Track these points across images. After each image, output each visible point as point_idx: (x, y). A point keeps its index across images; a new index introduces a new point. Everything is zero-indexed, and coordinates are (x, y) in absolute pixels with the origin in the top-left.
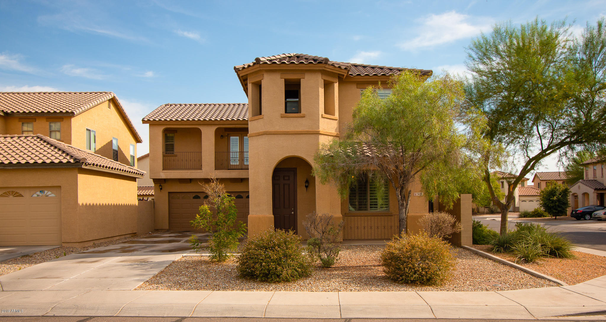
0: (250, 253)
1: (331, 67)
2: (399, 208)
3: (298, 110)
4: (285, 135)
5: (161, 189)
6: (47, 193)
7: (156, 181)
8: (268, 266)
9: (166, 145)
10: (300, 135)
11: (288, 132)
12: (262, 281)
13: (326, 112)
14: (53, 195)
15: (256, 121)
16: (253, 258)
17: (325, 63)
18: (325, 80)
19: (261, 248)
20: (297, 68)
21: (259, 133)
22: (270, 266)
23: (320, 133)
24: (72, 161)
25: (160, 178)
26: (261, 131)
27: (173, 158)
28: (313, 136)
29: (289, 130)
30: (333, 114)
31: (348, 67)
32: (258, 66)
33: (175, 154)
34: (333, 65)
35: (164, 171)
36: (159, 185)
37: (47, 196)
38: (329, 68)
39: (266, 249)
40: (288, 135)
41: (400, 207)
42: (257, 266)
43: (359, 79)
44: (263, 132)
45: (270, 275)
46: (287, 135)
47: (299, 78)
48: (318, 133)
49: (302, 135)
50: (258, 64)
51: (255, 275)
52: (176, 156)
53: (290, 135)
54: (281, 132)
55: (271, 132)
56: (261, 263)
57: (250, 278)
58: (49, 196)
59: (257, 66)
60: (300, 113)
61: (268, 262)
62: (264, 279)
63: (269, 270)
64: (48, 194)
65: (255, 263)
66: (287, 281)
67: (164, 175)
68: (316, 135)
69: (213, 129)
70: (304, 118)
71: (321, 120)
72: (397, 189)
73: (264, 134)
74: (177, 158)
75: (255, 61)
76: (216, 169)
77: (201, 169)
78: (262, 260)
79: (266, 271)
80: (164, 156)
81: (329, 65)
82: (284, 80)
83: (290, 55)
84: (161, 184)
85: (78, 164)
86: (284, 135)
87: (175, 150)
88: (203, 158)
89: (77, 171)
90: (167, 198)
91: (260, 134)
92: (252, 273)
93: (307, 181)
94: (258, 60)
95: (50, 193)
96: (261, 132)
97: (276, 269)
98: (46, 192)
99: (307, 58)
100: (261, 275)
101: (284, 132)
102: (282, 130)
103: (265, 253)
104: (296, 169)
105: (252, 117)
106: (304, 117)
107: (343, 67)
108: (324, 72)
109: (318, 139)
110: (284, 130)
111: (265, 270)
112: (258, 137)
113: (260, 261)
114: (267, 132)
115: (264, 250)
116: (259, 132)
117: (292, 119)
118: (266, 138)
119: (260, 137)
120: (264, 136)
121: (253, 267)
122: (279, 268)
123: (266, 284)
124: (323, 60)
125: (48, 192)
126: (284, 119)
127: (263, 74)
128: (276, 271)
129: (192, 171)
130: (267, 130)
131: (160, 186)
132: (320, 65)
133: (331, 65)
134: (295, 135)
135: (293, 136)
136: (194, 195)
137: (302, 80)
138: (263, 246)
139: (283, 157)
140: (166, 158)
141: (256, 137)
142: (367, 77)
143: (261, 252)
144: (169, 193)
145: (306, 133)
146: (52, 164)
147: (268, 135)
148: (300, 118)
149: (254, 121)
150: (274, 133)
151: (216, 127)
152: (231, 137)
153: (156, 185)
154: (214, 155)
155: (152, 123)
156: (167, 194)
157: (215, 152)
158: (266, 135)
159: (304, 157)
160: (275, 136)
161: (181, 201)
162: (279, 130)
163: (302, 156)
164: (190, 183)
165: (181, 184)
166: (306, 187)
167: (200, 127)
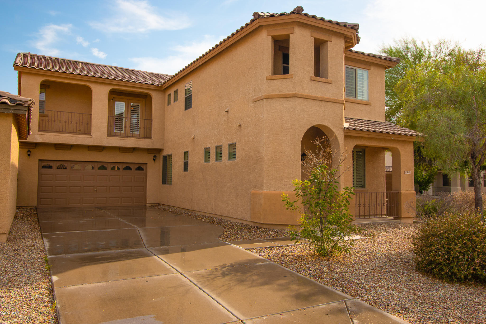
4: (314, 101)
5: (29, 155)
7: (23, 145)
10: (327, 103)
11: (317, 97)
15: (280, 81)
17: (355, 30)
21: (285, 95)
24: (7, 101)
28: (338, 105)
29: (317, 96)
32: (297, 16)
33: (46, 113)
34: (357, 34)
35: (40, 133)
36: (28, 150)
44: (293, 94)
46: (316, 101)
47: (327, 40)
48: (342, 103)
49: (329, 103)
50: (297, 13)
53: (319, 102)
54: (311, 96)
55: (302, 95)
60: (327, 78)
67: (39, 138)
70: (330, 84)
73: (294, 97)
74: (48, 118)
76: (108, 135)
77: (90, 134)
82: (313, 38)
84: (30, 149)
88: (93, 121)
89: (10, 119)
90: (37, 167)
91: (287, 96)
93: (304, 155)
96: (288, 94)
101: (313, 97)
105: (272, 74)
106: (331, 83)
109: (342, 109)
110: (313, 95)
112: (282, 100)
117: (320, 83)
118: (296, 102)
119: (286, 99)
120: (292, 99)
126: (313, 82)
127: (294, 28)
129: (78, 136)
130: (297, 92)
131: (29, 151)
132: (351, 30)
134: (323, 102)
135: (321, 103)
136: (72, 165)
137: (329, 43)
141: (278, 99)
144: (40, 160)
145: (333, 101)
148: (327, 84)
149: (274, 81)
150: (305, 97)
151: (111, 88)
152: (116, 102)
153: (21, 149)
154: (107, 119)
155: (28, 71)
156: (38, 161)
157: (108, 116)
158: (296, 98)
159: (331, 128)
160: (305, 100)
161: (54, 171)
162: (309, 95)
163: (329, 126)
164: (70, 149)
165: (57, 150)
166: (303, 160)
167: (91, 85)
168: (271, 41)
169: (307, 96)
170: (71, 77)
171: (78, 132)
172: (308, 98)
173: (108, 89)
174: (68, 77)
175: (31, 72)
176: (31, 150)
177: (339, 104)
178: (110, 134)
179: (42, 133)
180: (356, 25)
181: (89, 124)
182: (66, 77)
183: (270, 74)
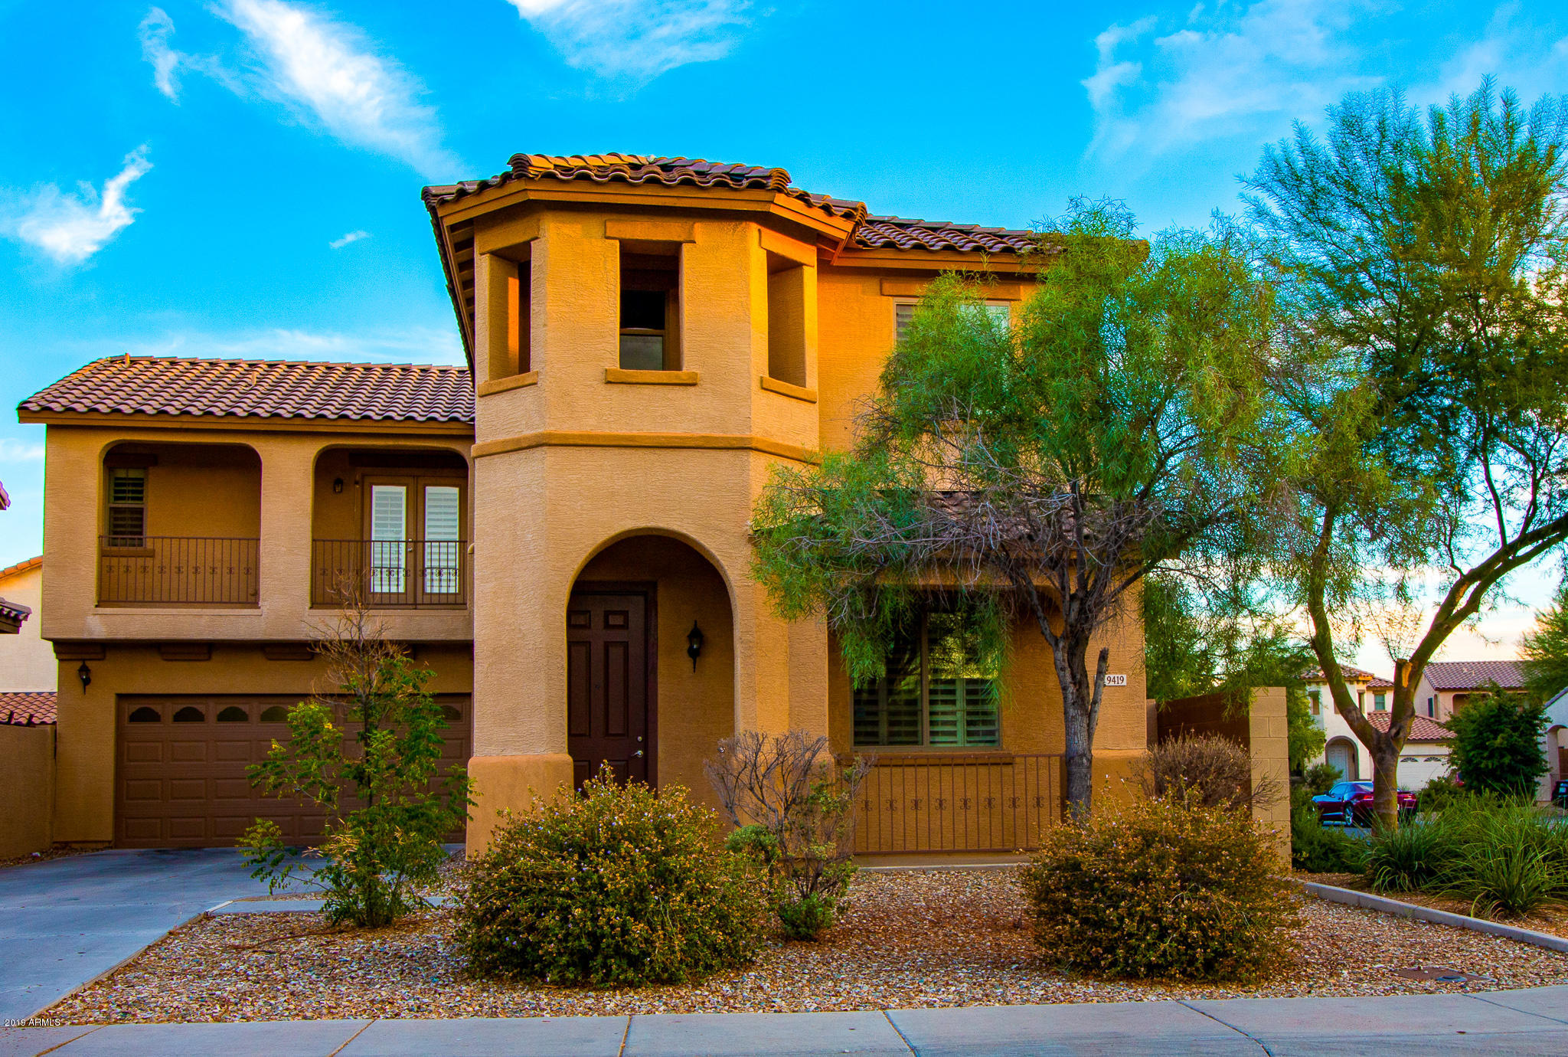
0: (517, 873)
1: (799, 205)
2: (1066, 713)
3: (671, 359)
4: (623, 450)
5: (85, 682)
7: (65, 648)
8: (595, 919)
9: (114, 511)
10: (677, 452)
11: (632, 438)
12: (563, 983)
13: (771, 374)
15: (507, 396)
16: (529, 891)
17: (773, 190)
18: (771, 255)
19: (561, 848)
20: (669, 202)
21: (518, 440)
22: (602, 921)
23: (753, 444)
25: (86, 636)
26: (527, 433)
27: (140, 561)
28: (727, 456)
30: (801, 381)
31: (855, 209)
32: (522, 184)
33: (149, 544)
34: (803, 198)
35: (101, 610)
36: (79, 665)
38: (789, 209)
39: (583, 856)
40: (633, 451)
41: (1072, 712)
42: (550, 920)
44: (536, 436)
45: (599, 959)
46: (629, 451)
47: (676, 239)
48: (745, 447)
50: (519, 178)
51: (540, 959)
52: (152, 555)
53: (640, 452)
54: (604, 437)
55: (565, 436)
56: (565, 910)
57: (514, 976)
59: (515, 186)
60: (679, 368)
61: (593, 903)
62: (572, 976)
63: (595, 938)
65: (540, 912)
66: (666, 979)
67: (100, 625)
68: (738, 452)
69: (308, 452)
70: (692, 389)
71: (758, 399)
72: (1057, 644)
73: (539, 446)
74: (157, 558)
75: (510, 168)
76: (316, 604)
77: (254, 603)
78: (568, 895)
79: (584, 941)
80: (103, 554)
81: (790, 196)
82: (617, 243)
83: (635, 161)
84: (87, 662)
86: (616, 451)
87: (149, 531)
88: (265, 561)
90: (112, 717)
91: (524, 445)
92: (523, 950)
93: (695, 634)
94: (520, 163)
96: (525, 438)
97: (625, 931)
99: (701, 170)
100: (564, 960)
101: (615, 436)
102: (607, 432)
103: (579, 868)
104: (653, 583)
105: (492, 378)
106: (694, 385)
107: (840, 211)
109: (744, 468)
110: (615, 432)
111: (578, 938)
112: (515, 456)
113: (559, 900)
114: (550, 435)
115: (576, 857)
116: (517, 436)
117: (643, 390)
118: (547, 457)
119: (523, 454)
120: (538, 453)
121: (531, 928)
122: (638, 929)
123: (582, 994)
124: (769, 177)
126: (614, 388)
127: (539, 219)
128: (625, 942)
129: (217, 611)
130: (551, 429)
131: (84, 668)
132: (756, 194)
133: (797, 197)
134: (655, 450)
135: (650, 455)
136: (218, 708)
137: (685, 247)
138: (570, 846)
139: (612, 533)
140: (114, 561)
142: (920, 254)
143: (562, 867)
144: (120, 696)
145: (698, 443)
147: (553, 449)
148: (676, 387)
149: (497, 397)
150: (582, 443)
151: (319, 445)
152: (374, 488)
153: (63, 663)
154: (309, 550)
155: (60, 422)
156: (113, 698)
157: (314, 540)
158: (545, 448)
159: (694, 536)
160: (584, 453)
161: (167, 728)
162: (598, 431)
163: (685, 532)
164: (209, 659)
165: (170, 664)
166: (694, 654)
167: (256, 444)
168: (492, 269)
169: (590, 437)
170: (186, 426)
172: (592, 443)
173: (312, 450)
174: (178, 426)
175: (68, 422)
176: (89, 664)
177: (731, 453)
178: (319, 598)
179: (109, 611)
181: (253, 570)
182: (170, 425)
183: (488, 378)
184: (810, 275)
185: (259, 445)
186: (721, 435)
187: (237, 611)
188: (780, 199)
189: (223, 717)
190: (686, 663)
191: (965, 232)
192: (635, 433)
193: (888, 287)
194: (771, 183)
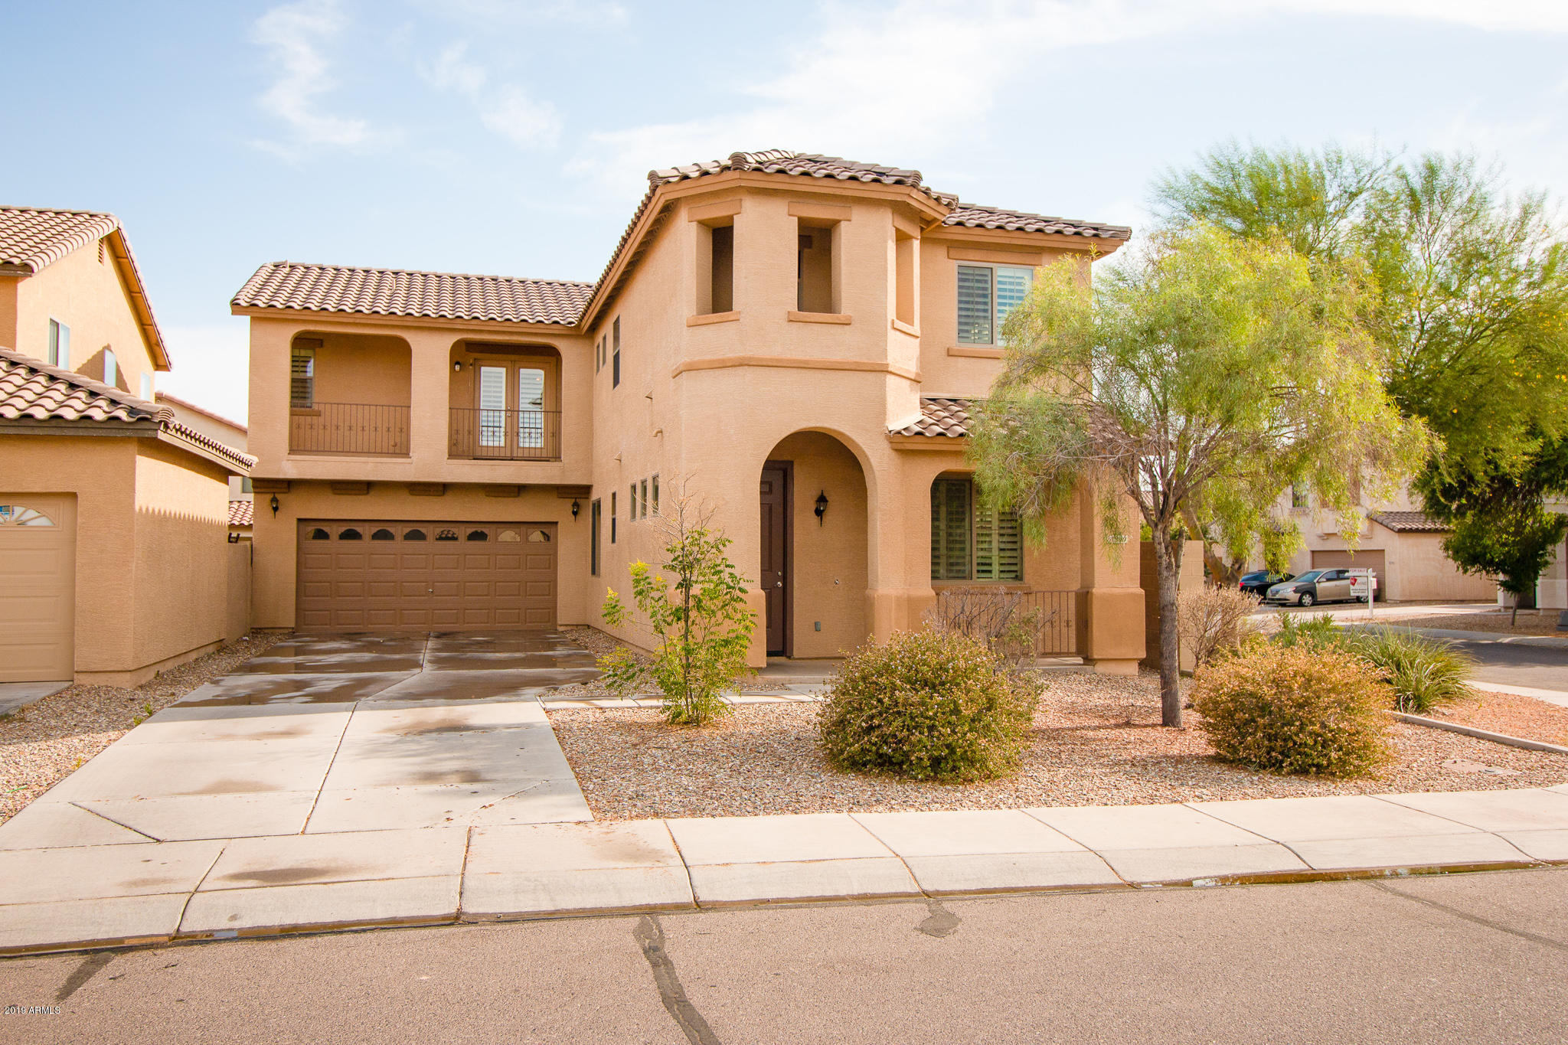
1: (922, 197)
4: (800, 370)
5: (276, 509)
6: (22, 515)
10: (837, 372)
11: (806, 361)
13: (899, 316)
14: (43, 522)
15: (712, 327)
17: (912, 185)
18: (897, 230)
20: (838, 192)
21: (723, 361)
23: (890, 369)
24: (122, 414)
25: (281, 476)
26: (730, 355)
27: (309, 419)
28: (870, 377)
30: (912, 322)
32: (736, 174)
33: (315, 407)
34: (926, 192)
35: (293, 457)
36: (270, 496)
37: (23, 524)
38: (916, 200)
40: (806, 371)
41: (1165, 573)
43: (959, 234)
44: (739, 359)
46: (803, 371)
47: (838, 218)
48: (884, 370)
49: (842, 373)
50: (735, 169)
52: (318, 414)
53: (811, 372)
54: (787, 360)
55: (761, 359)
58: (30, 524)
59: (730, 175)
60: (837, 311)
64: (24, 518)
67: (291, 468)
68: (879, 374)
69: (445, 343)
70: (848, 327)
71: (892, 335)
73: (741, 365)
74: (321, 419)
75: (730, 163)
76: (452, 455)
77: (406, 454)
78: (931, 718)
81: (919, 190)
82: (796, 219)
84: (276, 495)
85: (146, 425)
87: (318, 398)
88: (414, 423)
89: (133, 448)
90: (293, 536)
91: (728, 365)
93: (822, 499)
94: (738, 159)
95: (31, 513)
96: (730, 359)
98: (18, 510)
101: (795, 361)
102: (789, 357)
104: (792, 462)
105: (698, 315)
106: (848, 324)
107: (945, 201)
108: (902, 209)
109: (883, 386)
110: (796, 358)
112: (718, 372)
114: (750, 358)
116: (721, 357)
117: (817, 328)
118: (745, 376)
119: (726, 371)
120: (740, 371)
123: (940, 787)
124: (910, 177)
125: (25, 512)
126: (795, 325)
127: (741, 200)
129: (379, 459)
130: (749, 354)
131: (274, 500)
132: (899, 188)
133: (924, 192)
134: (824, 372)
135: (819, 375)
136: (375, 530)
137: (843, 224)
139: (793, 430)
141: (711, 372)
142: (979, 231)
144: (299, 520)
145: (853, 367)
146: (54, 423)
148: (836, 326)
149: (703, 329)
150: (770, 364)
151: (456, 337)
152: (483, 369)
153: (259, 496)
154: (447, 416)
155: (262, 315)
156: (295, 522)
157: (450, 408)
158: (746, 367)
159: (848, 434)
160: (773, 372)
161: (334, 544)
162: (783, 357)
163: (842, 430)
164: (368, 493)
165: (338, 496)
166: (819, 513)
167: (408, 336)
168: (698, 233)
169: (777, 360)
170: (358, 321)
171: (392, 450)
172: (778, 364)
173: (449, 341)
174: (351, 321)
175: (269, 316)
176: (278, 496)
177: (874, 374)
178: (455, 452)
179: (298, 457)
180: (908, 174)
181: (405, 429)
182: (345, 320)
183: (695, 313)
184: (916, 244)
185: (409, 337)
186: (866, 361)
187: (394, 460)
188: (915, 193)
189: (376, 536)
190: (815, 519)
191: (991, 212)
192: (808, 358)
193: (953, 253)
194: (910, 181)
